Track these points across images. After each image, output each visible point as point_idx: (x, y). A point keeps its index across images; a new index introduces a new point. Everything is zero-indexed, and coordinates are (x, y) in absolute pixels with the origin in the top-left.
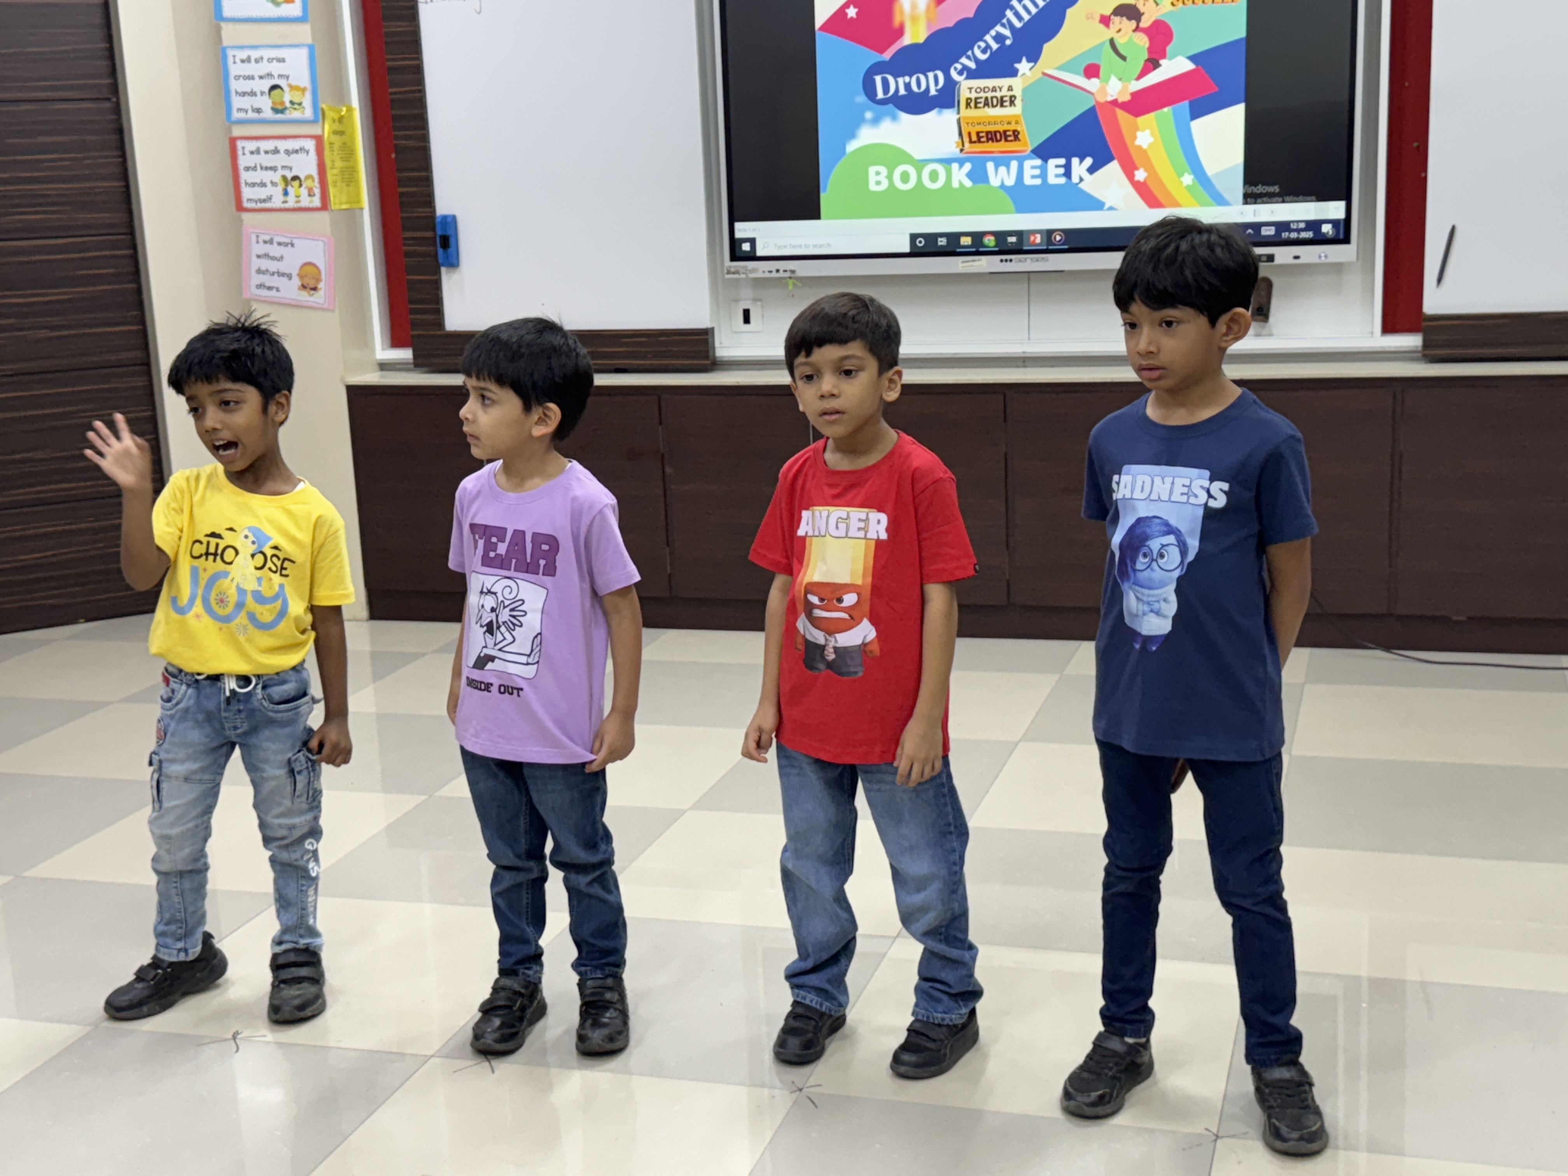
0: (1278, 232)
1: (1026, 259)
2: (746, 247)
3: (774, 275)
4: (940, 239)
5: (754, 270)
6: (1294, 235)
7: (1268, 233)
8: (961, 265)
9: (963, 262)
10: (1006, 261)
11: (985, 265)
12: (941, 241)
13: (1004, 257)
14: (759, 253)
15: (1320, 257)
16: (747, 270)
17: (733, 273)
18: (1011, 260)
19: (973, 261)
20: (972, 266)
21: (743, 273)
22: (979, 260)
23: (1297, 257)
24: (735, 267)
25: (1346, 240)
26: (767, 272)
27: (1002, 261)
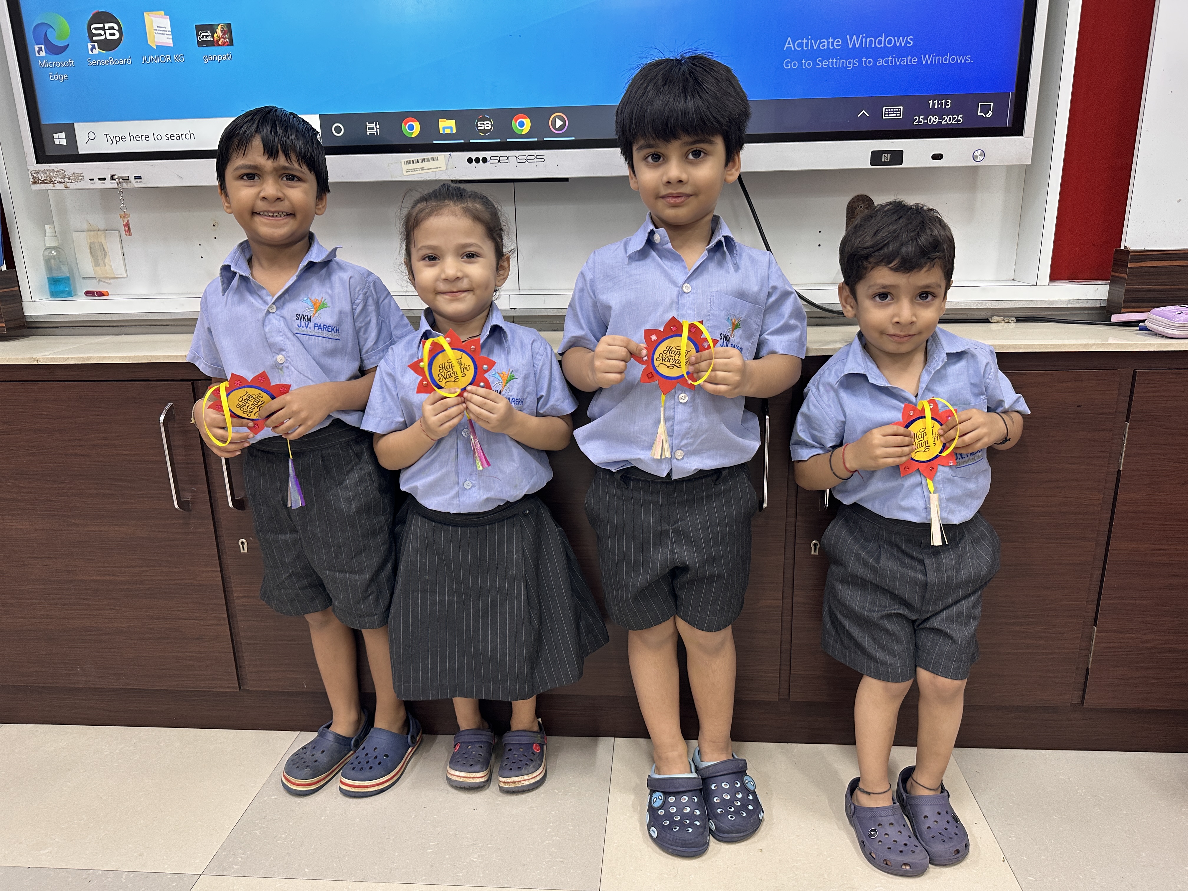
0: (909, 115)
1: (508, 158)
2: (60, 139)
3: (109, 184)
4: (369, 125)
5: (77, 177)
6: (934, 120)
7: (892, 116)
8: (406, 167)
9: (408, 163)
10: (477, 160)
11: (444, 168)
12: (371, 128)
13: (474, 155)
14: (82, 150)
15: (974, 158)
16: (64, 177)
17: (44, 182)
18: (485, 160)
19: (424, 160)
20: (423, 169)
21: (60, 182)
22: (433, 159)
23: (937, 157)
24: (45, 172)
25: (1017, 129)
26: (96, 180)
27: (470, 160)
